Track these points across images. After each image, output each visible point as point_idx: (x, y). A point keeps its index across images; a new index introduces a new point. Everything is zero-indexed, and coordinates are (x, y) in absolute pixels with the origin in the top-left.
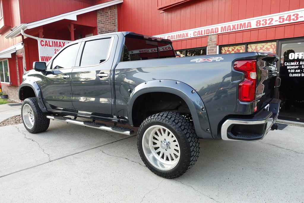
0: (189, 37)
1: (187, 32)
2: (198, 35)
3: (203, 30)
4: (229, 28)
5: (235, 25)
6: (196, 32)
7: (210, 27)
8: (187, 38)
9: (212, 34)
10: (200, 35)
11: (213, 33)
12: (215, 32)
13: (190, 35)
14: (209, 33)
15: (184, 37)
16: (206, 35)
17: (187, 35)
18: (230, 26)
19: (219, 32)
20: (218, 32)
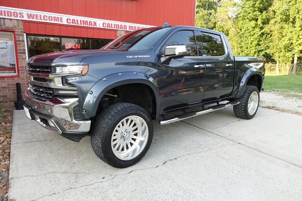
0: (98, 27)
1: (95, 21)
2: (108, 27)
3: (113, 23)
4: (135, 29)
5: (139, 27)
6: (105, 24)
7: (120, 23)
8: (95, 27)
9: (121, 29)
10: (110, 27)
11: (123, 29)
12: (124, 29)
13: (99, 25)
14: (119, 28)
15: (92, 25)
16: (116, 29)
17: (95, 23)
18: (135, 27)
19: (128, 30)
20: (126, 29)
